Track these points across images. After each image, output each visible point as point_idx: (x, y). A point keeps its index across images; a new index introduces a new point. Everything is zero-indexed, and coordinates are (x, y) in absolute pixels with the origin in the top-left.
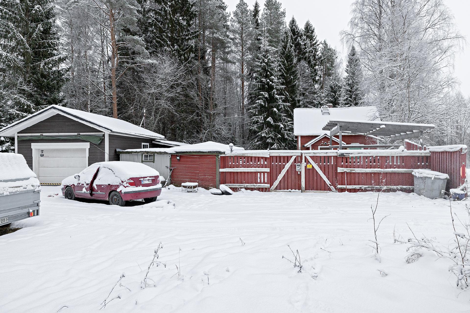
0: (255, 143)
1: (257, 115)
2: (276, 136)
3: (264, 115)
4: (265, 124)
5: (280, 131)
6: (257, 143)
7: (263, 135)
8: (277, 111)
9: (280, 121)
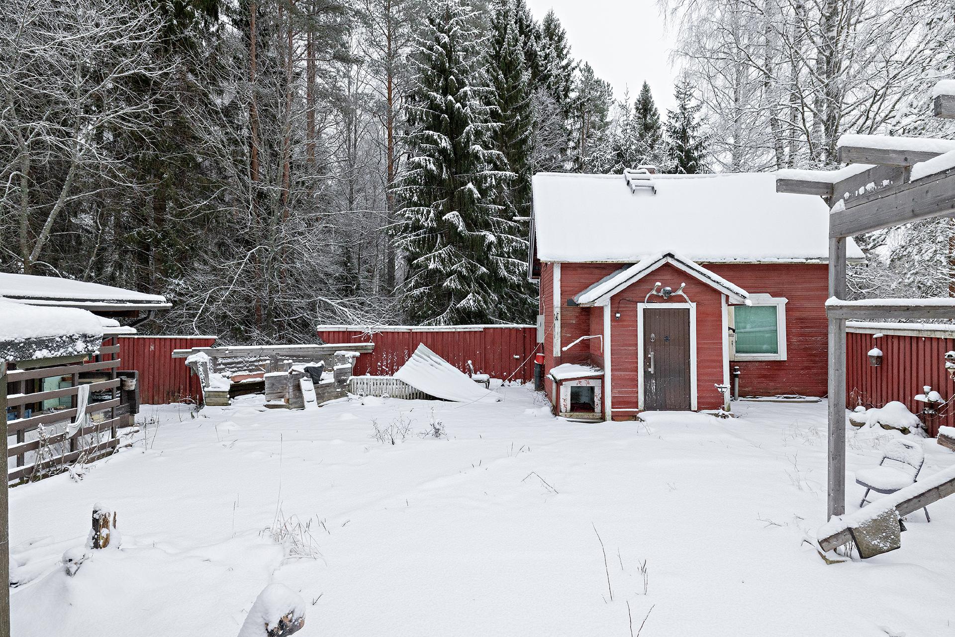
0: (407, 291)
1: (415, 205)
2: (473, 269)
3: (437, 207)
4: (441, 234)
5: (486, 254)
6: (416, 292)
7: (432, 266)
8: (477, 194)
9: (487, 226)
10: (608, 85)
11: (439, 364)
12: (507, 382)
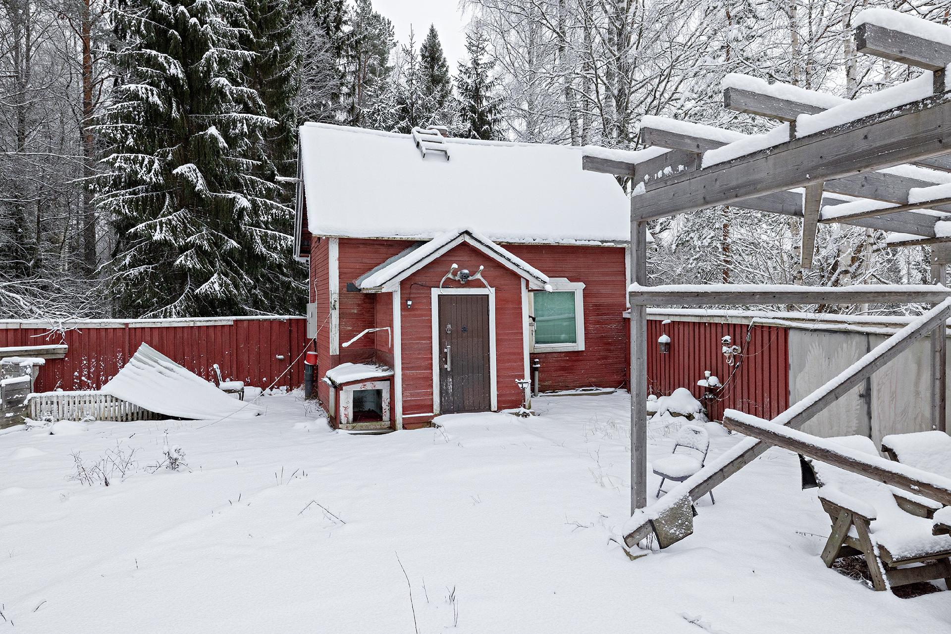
0: (120, 270)
1: (131, 150)
2: (217, 243)
3: (163, 156)
4: (170, 193)
5: (237, 223)
6: (134, 272)
7: (157, 236)
8: (222, 143)
9: (236, 186)
10: (389, 23)
11: (172, 370)
12: (268, 390)
